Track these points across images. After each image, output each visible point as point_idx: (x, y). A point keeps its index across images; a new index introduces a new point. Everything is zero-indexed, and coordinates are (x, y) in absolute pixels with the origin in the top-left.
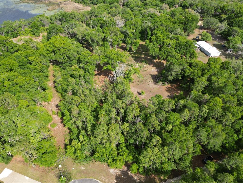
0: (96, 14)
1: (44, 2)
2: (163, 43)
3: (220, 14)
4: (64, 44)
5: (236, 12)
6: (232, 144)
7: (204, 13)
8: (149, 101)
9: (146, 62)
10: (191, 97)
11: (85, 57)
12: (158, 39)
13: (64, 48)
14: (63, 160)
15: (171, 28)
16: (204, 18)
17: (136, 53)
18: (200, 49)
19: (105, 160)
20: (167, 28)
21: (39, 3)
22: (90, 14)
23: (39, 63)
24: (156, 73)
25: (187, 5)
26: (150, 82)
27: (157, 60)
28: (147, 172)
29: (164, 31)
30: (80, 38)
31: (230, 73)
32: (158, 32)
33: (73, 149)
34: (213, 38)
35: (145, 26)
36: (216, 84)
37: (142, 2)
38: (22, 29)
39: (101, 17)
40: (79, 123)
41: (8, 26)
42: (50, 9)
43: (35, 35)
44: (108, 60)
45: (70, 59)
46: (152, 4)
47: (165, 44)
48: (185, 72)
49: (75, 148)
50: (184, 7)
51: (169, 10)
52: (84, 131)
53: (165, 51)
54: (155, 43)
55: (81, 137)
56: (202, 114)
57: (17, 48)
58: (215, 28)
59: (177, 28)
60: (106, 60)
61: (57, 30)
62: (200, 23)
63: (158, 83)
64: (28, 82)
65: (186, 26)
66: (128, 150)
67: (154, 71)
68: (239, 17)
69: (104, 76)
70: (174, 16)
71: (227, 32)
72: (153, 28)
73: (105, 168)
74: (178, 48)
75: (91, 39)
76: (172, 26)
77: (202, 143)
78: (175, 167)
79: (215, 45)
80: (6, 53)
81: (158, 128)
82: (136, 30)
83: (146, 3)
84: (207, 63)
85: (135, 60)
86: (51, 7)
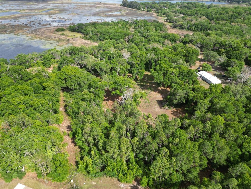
0: (104, 48)
1: (54, 39)
2: (167, 71)
3: (219, 48)
4: (75, 73)
5: (233, 47)
6: (236, 158)
7: (204, 47)
8: (156, 120)
9: (151, 90)
10: (195, 116)
11: (96, 83)
12: (162, 68)
13: (76, 76)
14: (75, 176)
15: (174, 59)
16: (204, 52)
17: (141, 82)
18: (202, 78)
19: (115, 174)
20: (170, 60)
21: (49, 39)
22: (98, 48)
23: (52, 89)
24: (162, 99)
25: (188, 41)
26: (156, 106)
27: (162, 88)
28: (157, 186)
29: (167, 61)
30: (90, 68)
31: (230, 96)
32: (161, 62)
33: (85, 164)
34: (214, 69)
35: (150, 58)
36: (218, 105)
37: (146, 39)
38: (34, 61)
39: (108, 51)
40: (91, 140)
41: (22, 58)
42: (60, 45)
43: (46, 66)
44: (117, 85)
45: (80, 86)
46: (155, 40)
47: (169, 72)
48: (188, 96)
49: (86, 163)
50: (185, 43)
51: (171, 45)
52: (95, 148)
53: (168, 78)
54: (159, 71)
55: (93, 152)
56: (206, 130)
57: (31, 76)
58: (215, 60)
59: (179, 59)
60: (114, 86)
61: (68, 62)
62: (200, 57)
63: (163, 107)
64: (43, 104)
65: (187, 58)
66: (138, 165)
67: (159, 97)
68: (236, 50)
69: (112, 101)
70: (176, 50)
71: (226, 63)
72: (157, 60)
73: (115, 183)
74: (181, 75)
75: (100, 68)
76: (174, 58)
77: (208, 157)
78: (183, 179)
79: (215, 75)
80: (21, 81)
81: (166, 142)
82: (141, 61)
83: (150, 39)
84: (209, 89)
85: (141, 87)
86: (61, 43)
